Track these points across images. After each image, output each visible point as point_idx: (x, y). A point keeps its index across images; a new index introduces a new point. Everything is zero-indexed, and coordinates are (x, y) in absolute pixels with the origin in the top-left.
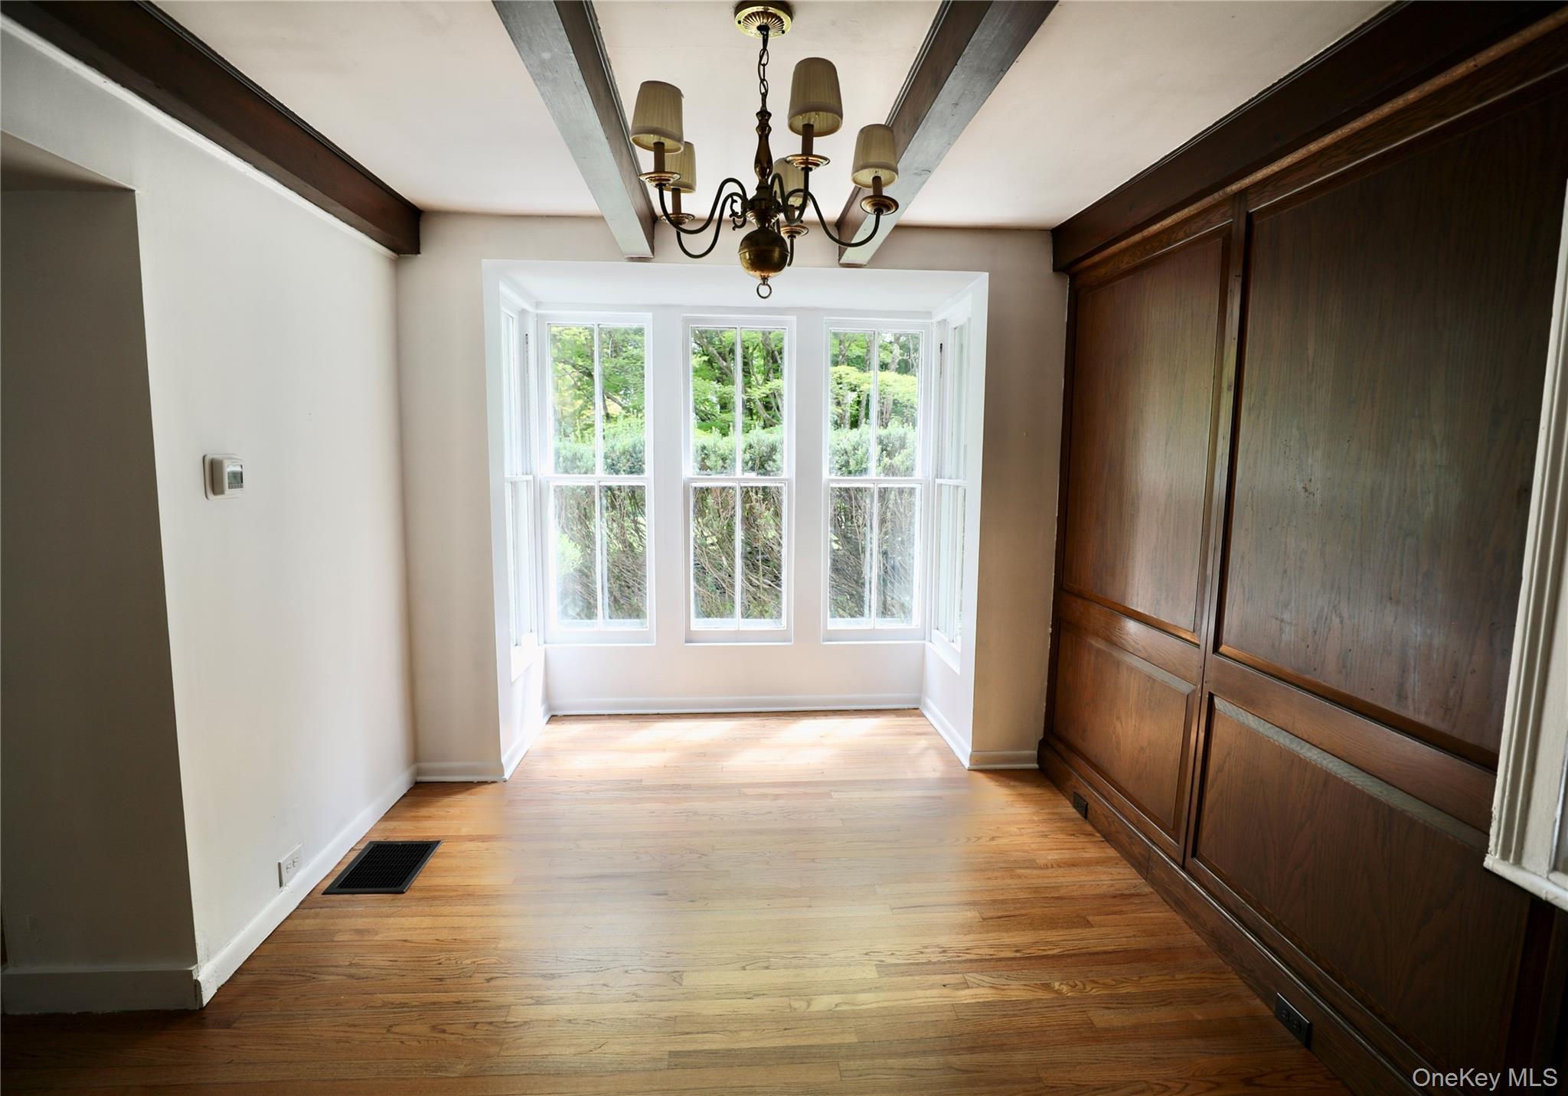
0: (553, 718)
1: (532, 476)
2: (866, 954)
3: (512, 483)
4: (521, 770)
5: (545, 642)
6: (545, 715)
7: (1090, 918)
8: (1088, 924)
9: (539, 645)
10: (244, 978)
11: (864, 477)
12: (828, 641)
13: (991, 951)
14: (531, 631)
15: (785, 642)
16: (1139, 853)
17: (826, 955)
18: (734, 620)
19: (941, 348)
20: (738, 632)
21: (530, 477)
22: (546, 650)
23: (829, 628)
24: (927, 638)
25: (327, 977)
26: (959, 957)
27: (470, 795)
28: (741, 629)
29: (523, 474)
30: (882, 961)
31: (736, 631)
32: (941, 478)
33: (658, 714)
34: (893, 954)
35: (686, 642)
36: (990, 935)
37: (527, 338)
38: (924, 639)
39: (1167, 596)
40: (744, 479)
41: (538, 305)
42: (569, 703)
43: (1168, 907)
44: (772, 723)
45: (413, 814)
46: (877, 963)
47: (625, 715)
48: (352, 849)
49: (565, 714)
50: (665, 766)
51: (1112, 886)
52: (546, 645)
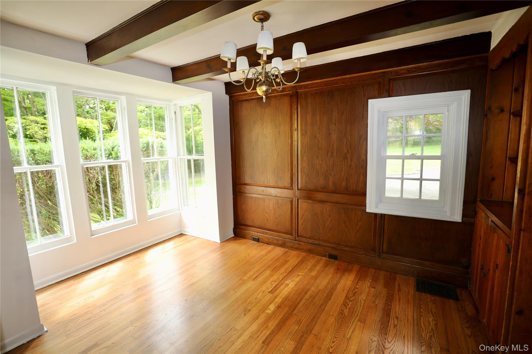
2: (263, 292)
7: (287, 259)
8: (288, 261)
11: (153, 158)
12: (150, 219)
13: (282, 276)
15: (133, 224)
16: (281, 243)
18: (111, 220)
19: (175, 113)
23: (149, 215)
24: (180, 209)
26: (279, 281)
28: (115, 224)
30: (268, 291)
31: (113, 226)
32: (179, 156)
34: (268, 289)
35: (92, 236)
36: (277, 273)
38: (179, 210)
39: (280, 180)
43: (294, 251)
51: (281, 252)
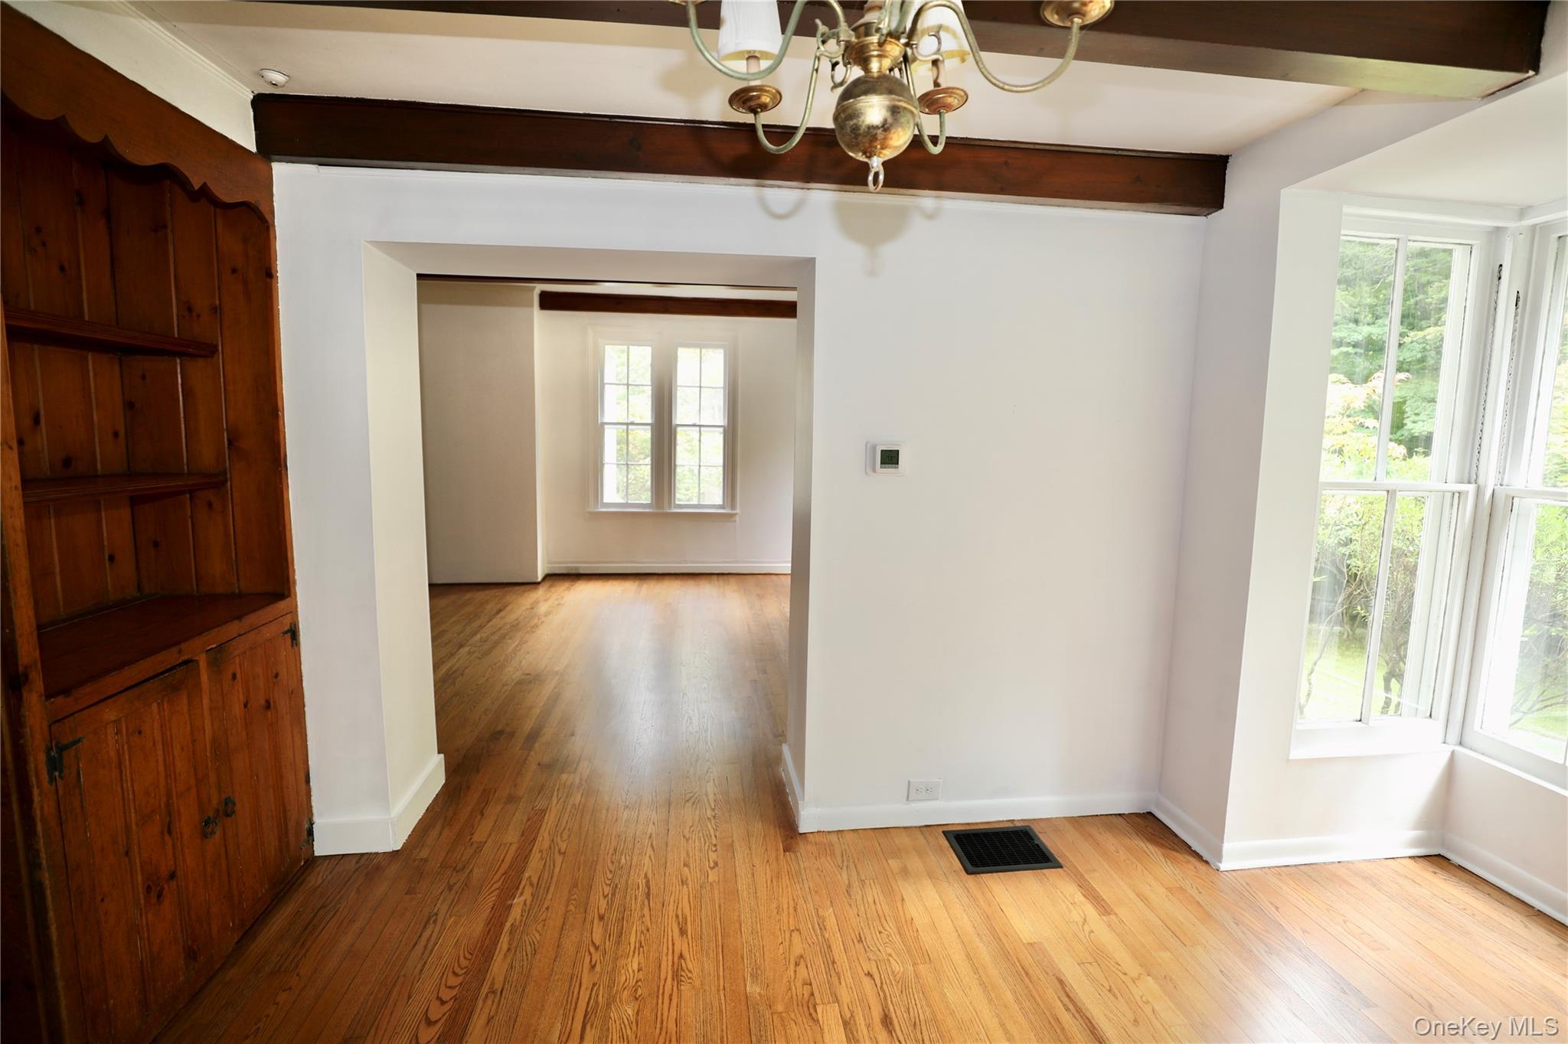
0: (1438, 860)
1: (1474, 486)
3: (1388, 491)
5: (1459, 743)
9: (1443, 742)
21: (1471, 488)
22: (1455, 752)
25: (845, 876)
52: (1459, 749)
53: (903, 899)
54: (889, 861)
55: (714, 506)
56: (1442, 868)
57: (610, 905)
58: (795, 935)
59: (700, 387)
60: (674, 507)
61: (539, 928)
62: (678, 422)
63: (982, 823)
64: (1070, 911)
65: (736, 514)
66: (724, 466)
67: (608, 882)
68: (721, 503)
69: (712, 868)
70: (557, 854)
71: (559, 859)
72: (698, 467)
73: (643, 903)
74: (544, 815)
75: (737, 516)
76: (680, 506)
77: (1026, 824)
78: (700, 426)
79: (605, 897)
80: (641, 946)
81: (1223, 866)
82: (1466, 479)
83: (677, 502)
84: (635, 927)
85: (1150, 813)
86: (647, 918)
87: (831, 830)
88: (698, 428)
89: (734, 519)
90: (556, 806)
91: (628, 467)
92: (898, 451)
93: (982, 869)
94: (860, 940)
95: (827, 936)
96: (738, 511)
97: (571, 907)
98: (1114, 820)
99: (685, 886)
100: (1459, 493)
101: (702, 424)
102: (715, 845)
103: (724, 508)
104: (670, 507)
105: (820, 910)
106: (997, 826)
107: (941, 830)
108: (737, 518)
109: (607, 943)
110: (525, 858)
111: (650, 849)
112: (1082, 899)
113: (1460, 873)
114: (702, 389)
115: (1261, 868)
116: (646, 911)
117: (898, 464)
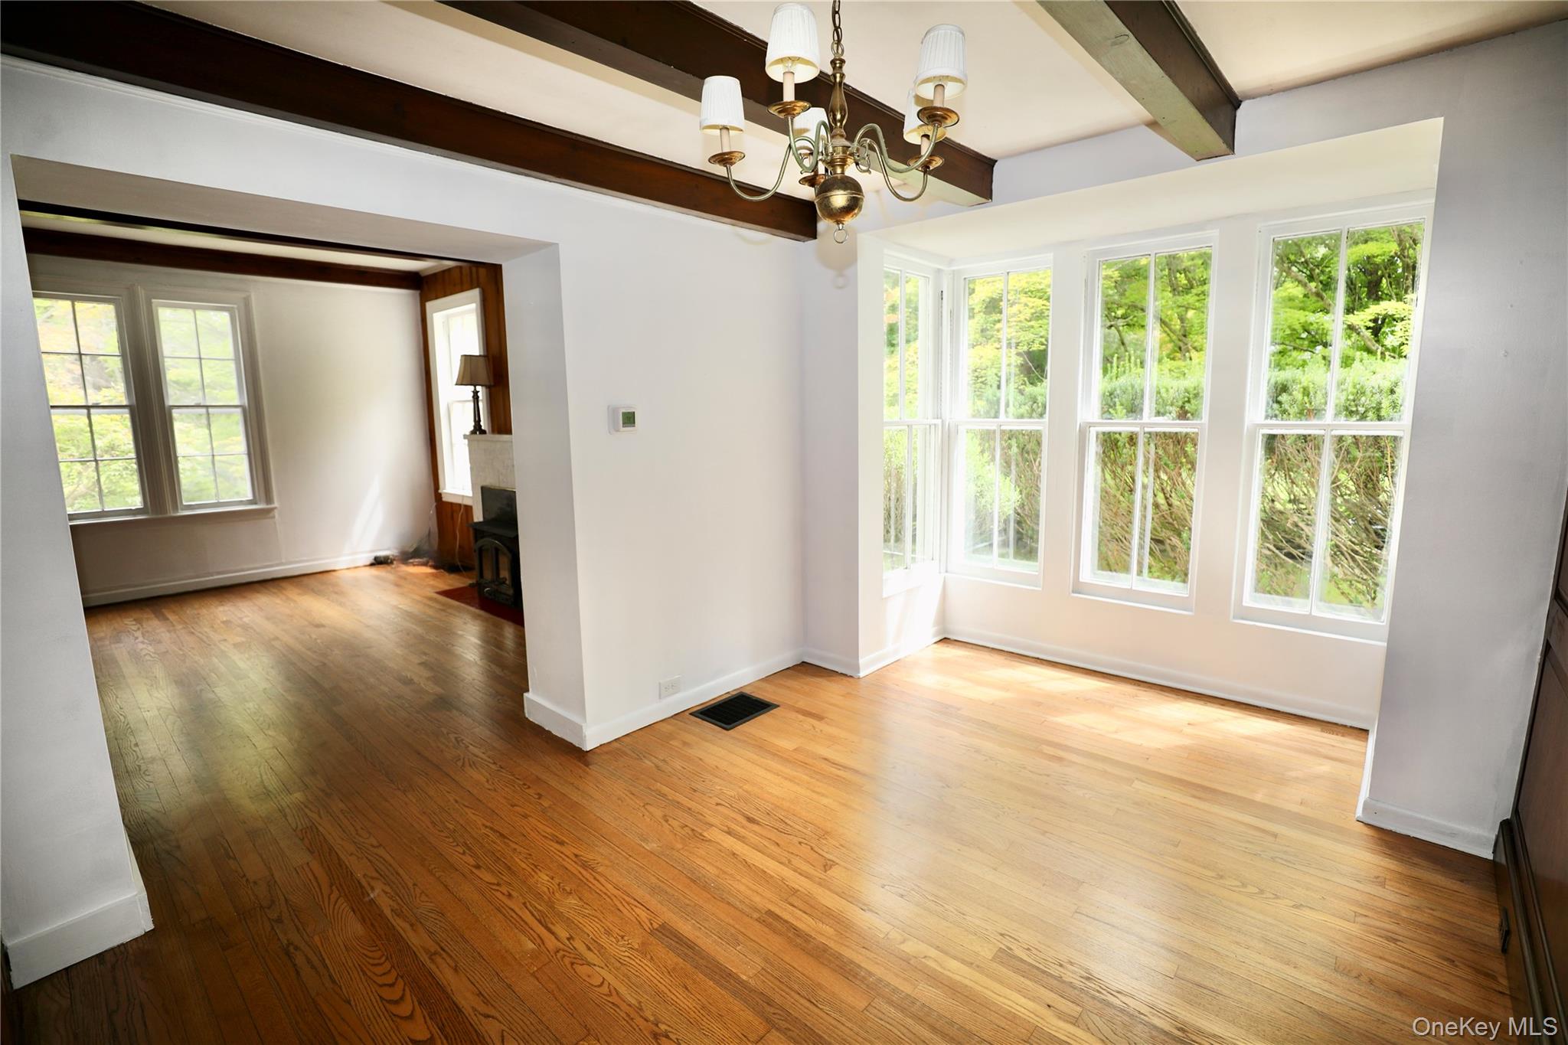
0: (945, 640)
1: (940, 420)
2: (1002, 935)
3: (908, 426)
4: (879, 675)
5: (947, 572)
6: (935, 636)
9: (940, 573)
10: (616, 745)
11: (1314, 422)
12: (1243, 619)
14: (933, 559)
15: (1185, 610)
17: (964, 914)
18: (1129, 576)
20: (1130, 591)
21: (939, 422)
22: (945, 578)
23: (1244, 604)
25: (647, 762)
27: (829, 681)
28: (1134, 588)
29: (934, 418)
30: (1011, 949)
31: (1128, 589)
33: (1038, 658)
34: (1028, 949)
35: (1073, 592)
37: (942, 295)
40: (1150, 424)
41: (951, 262)
42: (961, 630)
44: (1145, 695)
45: (781, 682)
46: (1003, 947)
47: (1007, 652)
48: (728, 693)
49: (956, 639)
50: (993, 704)
52: (947, 574)
53: (701, 759)
54: (671, 742)
55: (241, 503)
56: (950, 643)
57: (474, 855)
58: (647, 807)
59: (200, 358)
60: (182, 510)
61: (424, 898)
62: (171, 403)
63: (711, 700)
64: (802, 726)
65: (275, 508)
66: (249, 454)
67: (455, 844)
68: (250, 497)
69: (539, 798)
70: (375, 850)
71: (381, 852)
72: (211, 457)
73: (505, 842)
74: (317, 828)
75: (276, 511)
76: (190, 507)
77: (739, 691)
78: (207, 407)
79: (464, 853)
80: (536, 866)
81: (862, 674)
82: (936, 416)
83: (185, 503)
84: (516, 859)
85: (803, 662)
86: (519, 849)
87: (609, 741)
88: (204, 410)
89: (271, 515)
90: (321, 818)
91: (97, 464)
92: (634, 413)
93: (735, 724)
94: (695, 791)
95: (670, 798)
96: (276, 504)
97: (437, 874)
98: (788, 672)
99: (530, 818)
100: (935, 425)
101: (208, 404)
102: (525, 784)
103: (256, 503)
104: (176, 508)
105: (651, 787)
106: (719, 699)
107: (687, 713)
108: (276, 513)
109: (504, 878)
110: (341, 866)
111: (466, 810)
112: (803, 717)
113: (956, 643)
114: (203, 361)
115: (878, 670)
116: (514, 846)
117: (634, 423)
